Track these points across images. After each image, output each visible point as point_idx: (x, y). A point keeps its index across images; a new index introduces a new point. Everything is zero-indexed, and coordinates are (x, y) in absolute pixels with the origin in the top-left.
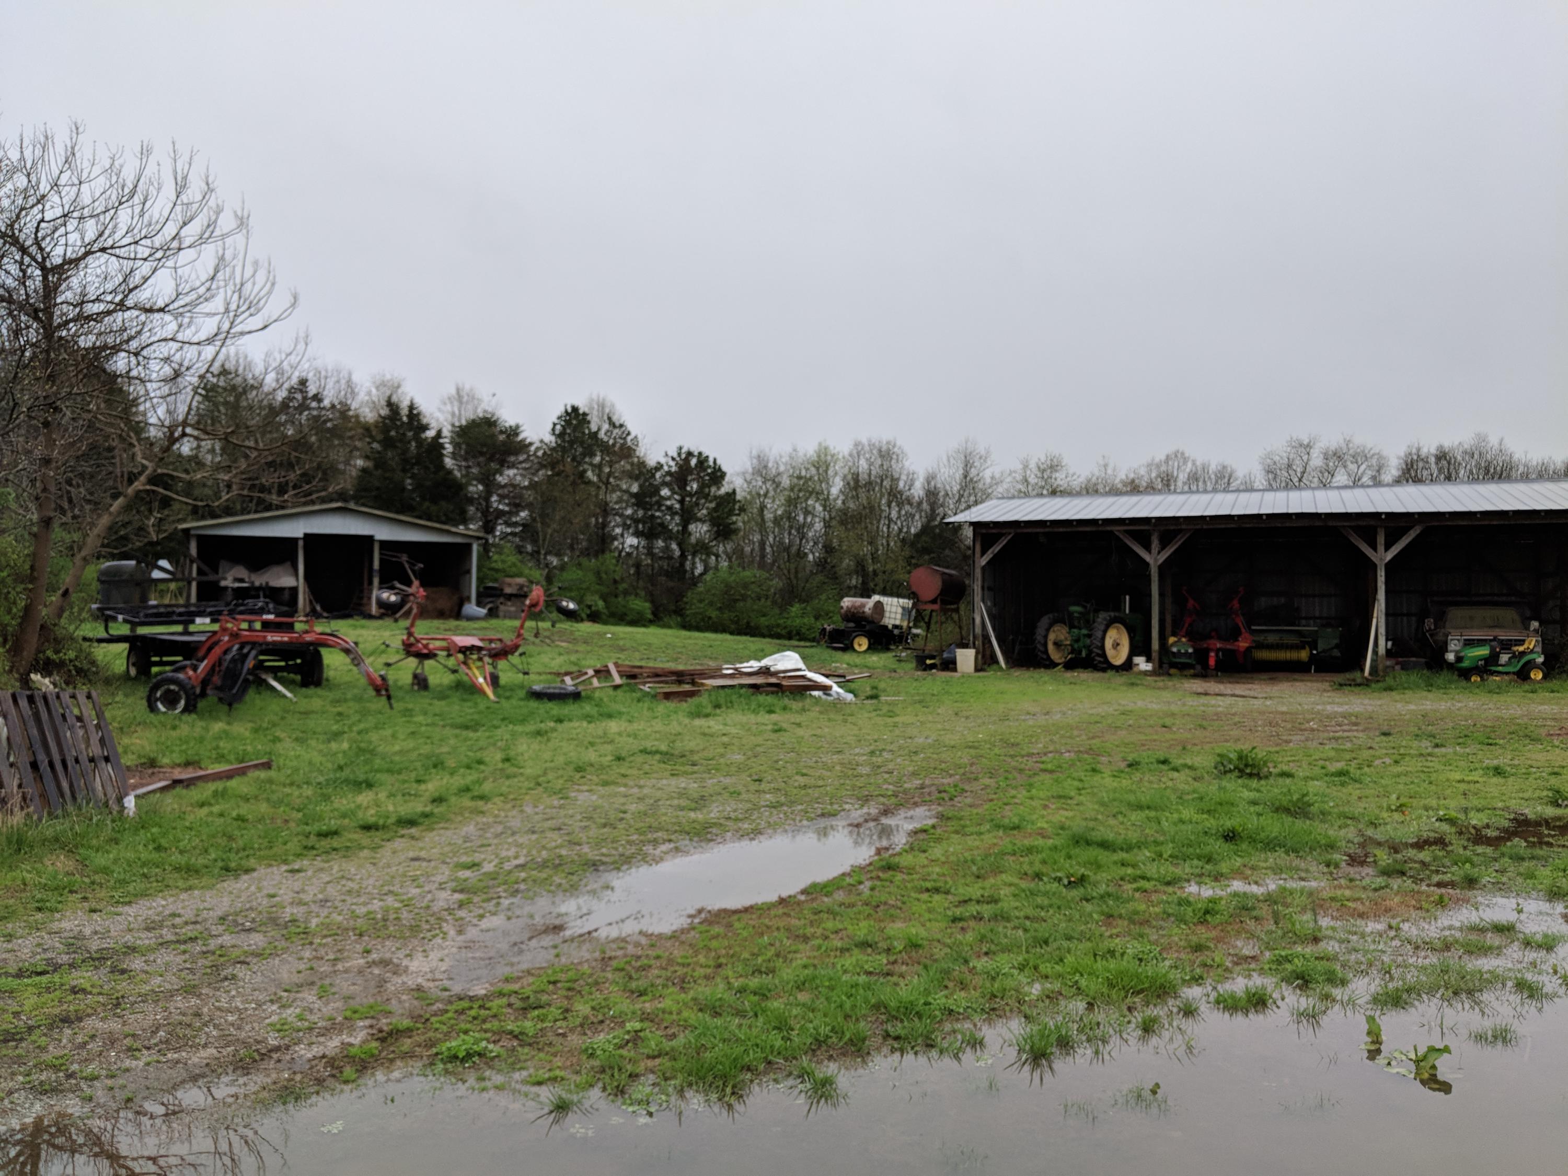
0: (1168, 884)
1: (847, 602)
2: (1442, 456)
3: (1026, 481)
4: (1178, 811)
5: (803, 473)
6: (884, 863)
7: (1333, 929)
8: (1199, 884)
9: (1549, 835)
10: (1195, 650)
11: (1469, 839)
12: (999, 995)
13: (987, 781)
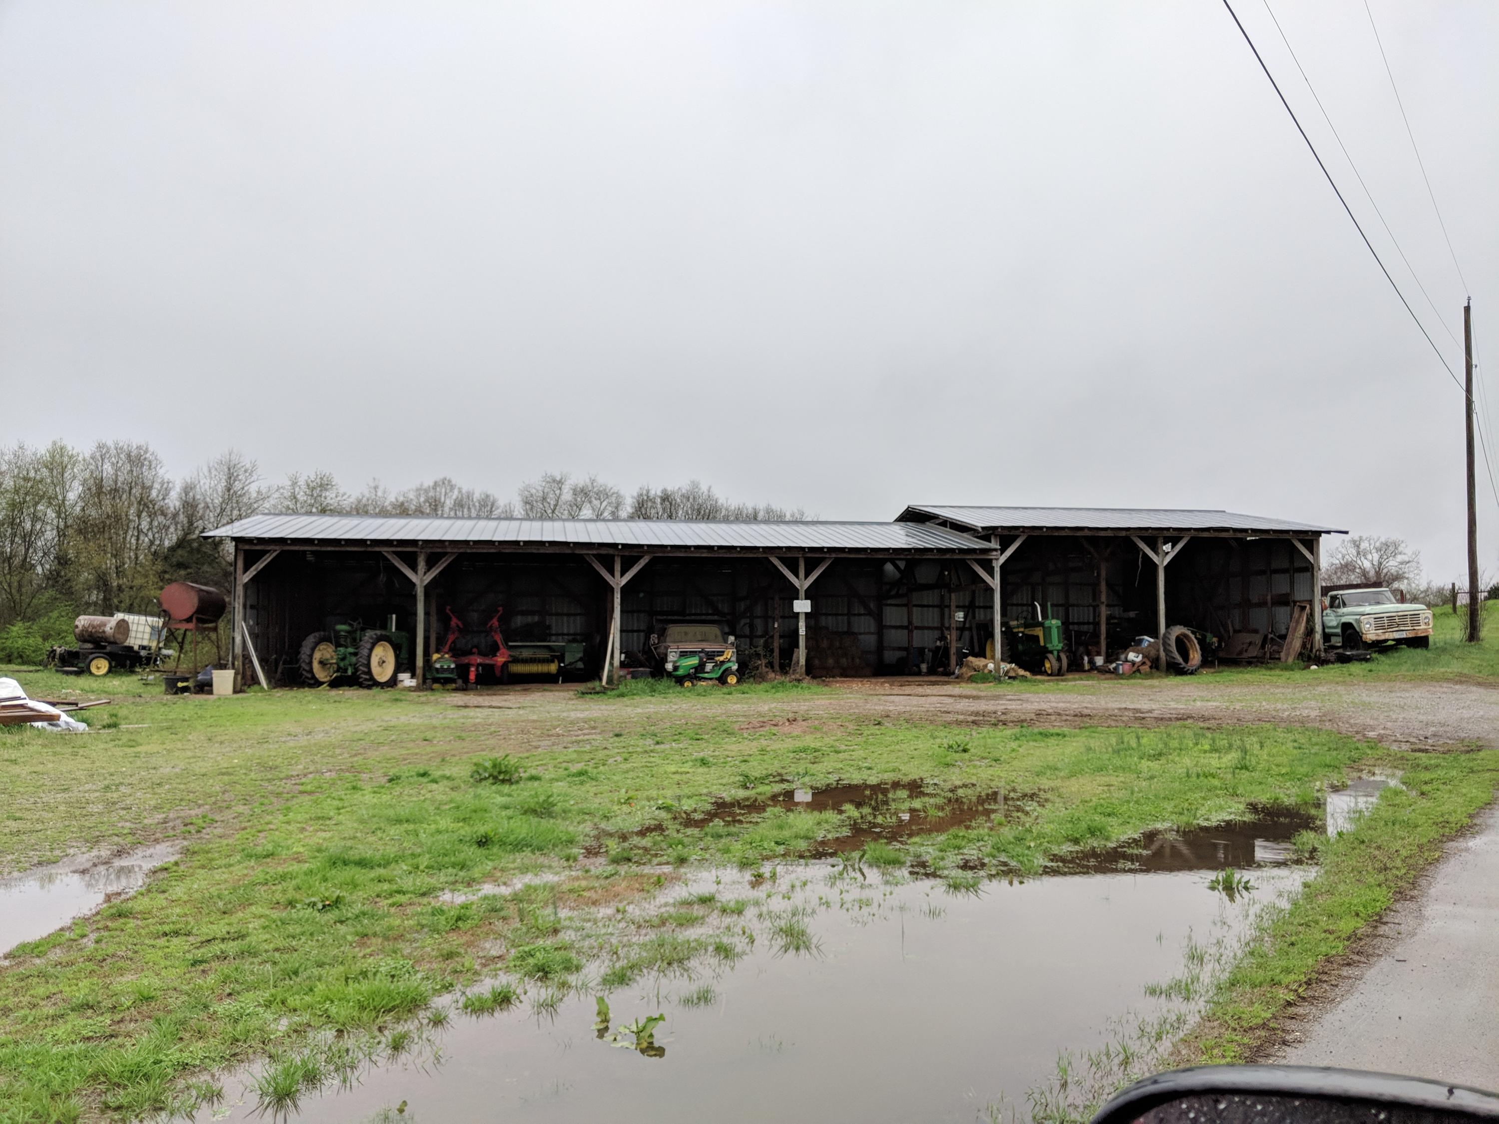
0: (424, 895)
1: (83, 621)
2: (666, 498)
3: (294, 497)
4: (435, 822)
5: (32, 474)
6: (114, 911)
7: (571, 919)
8: (453, 891)
9: (740, 814)
10: (457, 666)
11: (681, 824)
12: (242, 1038)
13: (241, 809)
